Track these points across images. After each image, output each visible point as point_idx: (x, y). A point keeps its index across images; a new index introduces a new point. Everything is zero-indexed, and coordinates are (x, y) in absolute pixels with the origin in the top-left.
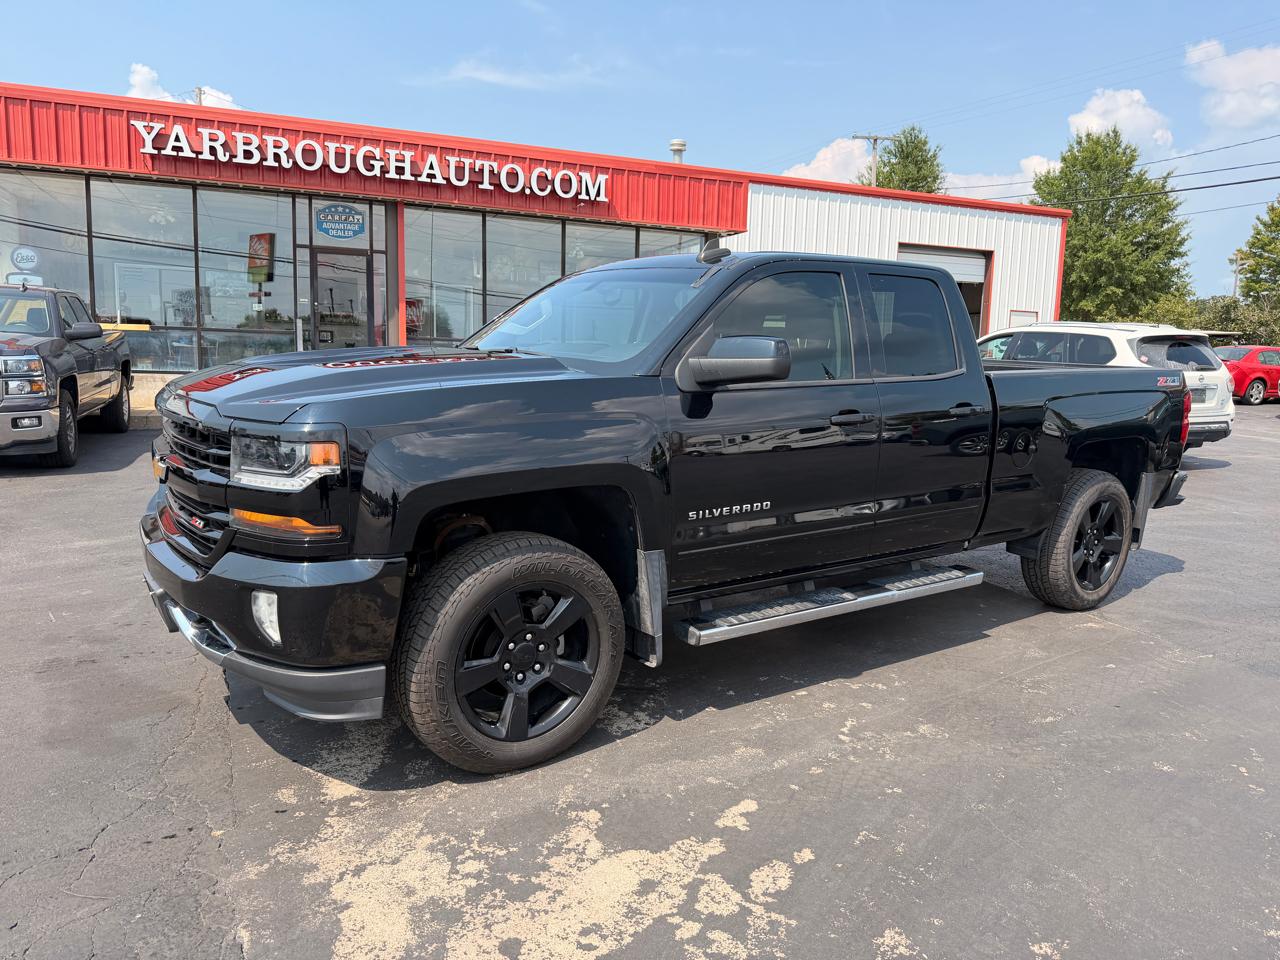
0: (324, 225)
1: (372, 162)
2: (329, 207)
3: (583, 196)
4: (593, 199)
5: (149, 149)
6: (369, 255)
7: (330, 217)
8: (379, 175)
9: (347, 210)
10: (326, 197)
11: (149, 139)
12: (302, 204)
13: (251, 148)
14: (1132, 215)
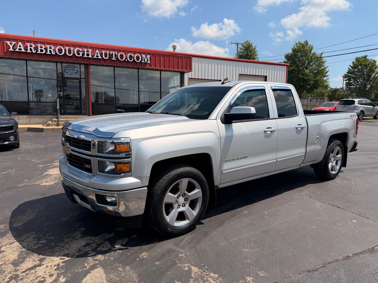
0: (66, 71)
1: (79, 52)
2: (68, 66)
3: (143, 61)
4: (146, 62)
5: (11, 49)
6: (80, 79)
7: (68, 68)
8: (81, 56)
9: (73, 67)
10: (66, 63)
11: (11, 47)
12: (59, 65)
13: (43, 49)
14: (312, 65)
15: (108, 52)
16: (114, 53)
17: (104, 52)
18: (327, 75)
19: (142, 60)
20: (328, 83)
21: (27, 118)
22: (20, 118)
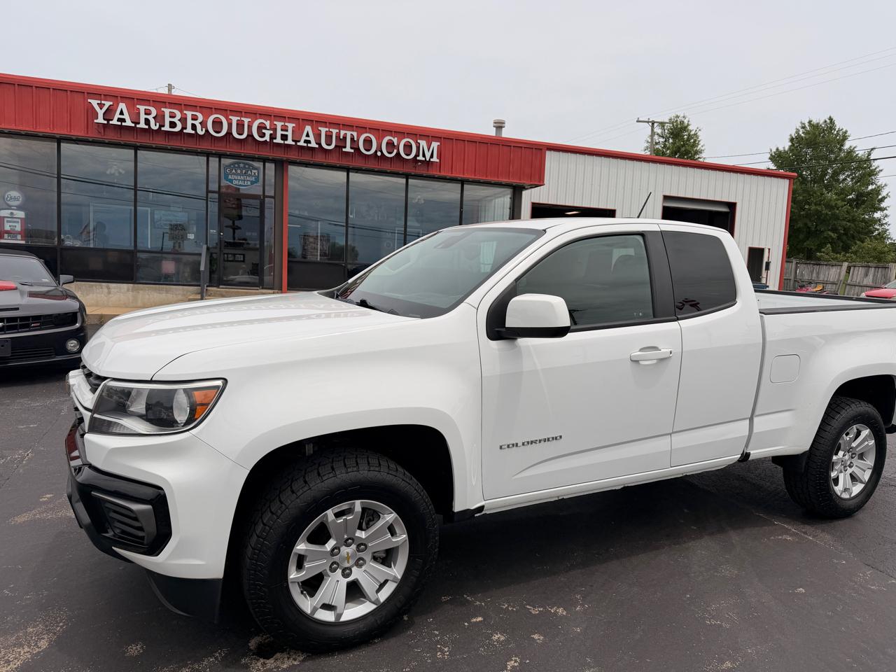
0: (230, 177)
1: (264, 131)
2: (234, 164)
3: (421, 158)
4: (428, 160)
5: (100, 120)
6: (262, 199)
7: (234, 171)
8: (268, 140)
9: (247, 166)
10: (232, 156)
11: (101, 113)
12: (214, 162)
13: (175, 120)
14: (845, 179)
15: (335, 131)
16: (349, 134)
17: (323, 130)
18: (882, 205)
19: (417, 155)
20: (886, 227)
21: (128, 290)
22: (112, 290)
